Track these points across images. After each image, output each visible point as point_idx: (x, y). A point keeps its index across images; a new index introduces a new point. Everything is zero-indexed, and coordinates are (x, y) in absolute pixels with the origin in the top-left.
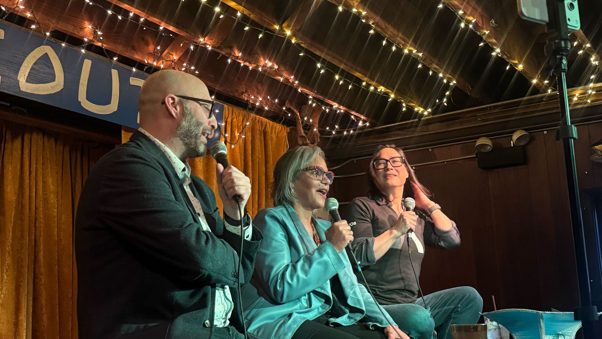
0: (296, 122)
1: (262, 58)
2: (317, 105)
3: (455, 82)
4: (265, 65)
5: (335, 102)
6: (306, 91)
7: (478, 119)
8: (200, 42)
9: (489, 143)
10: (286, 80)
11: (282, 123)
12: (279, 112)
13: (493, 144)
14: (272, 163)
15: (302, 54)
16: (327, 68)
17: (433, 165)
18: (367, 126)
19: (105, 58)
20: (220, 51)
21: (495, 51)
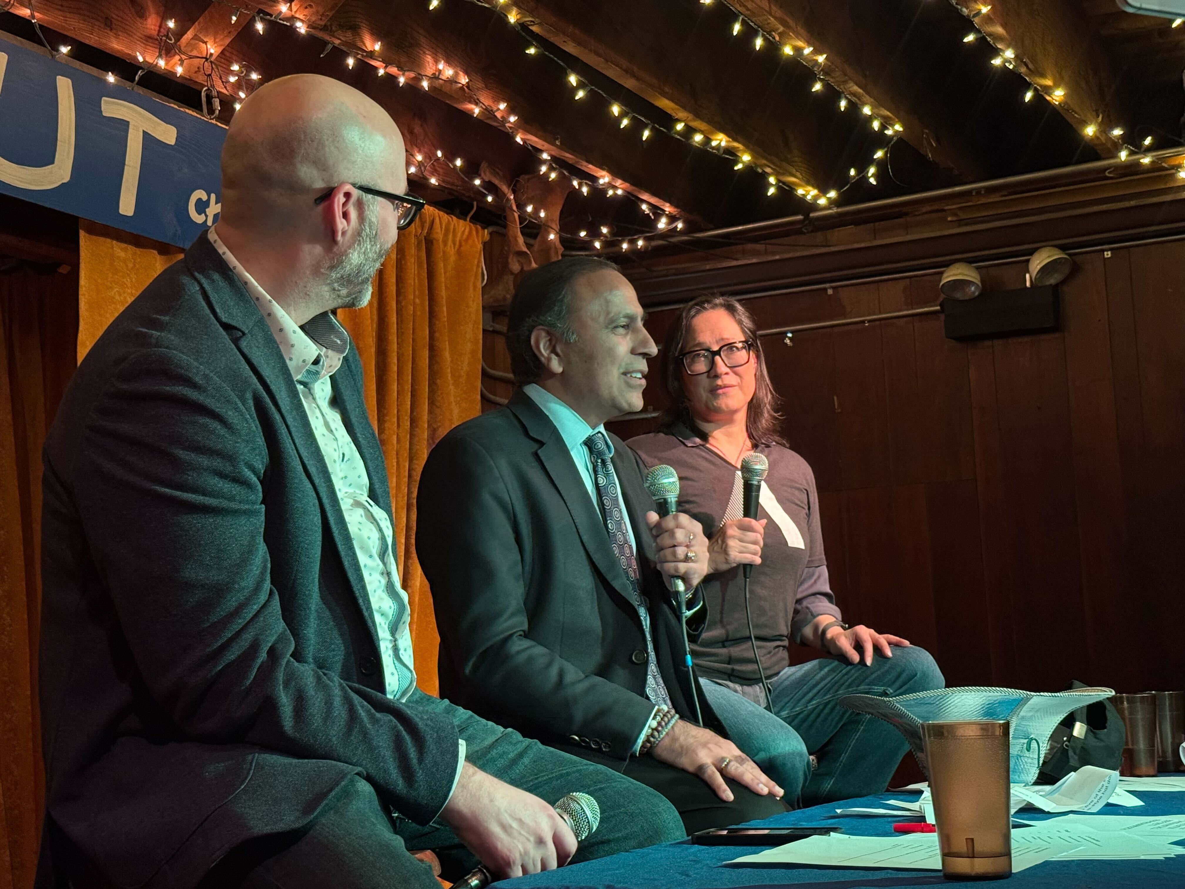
0: (505, 217)
1: (429, 57)
2: (561, 176)
3: (898, 127)
4: (437, 73)
5: (603, 169)
6: (535, 140)
7: (947, 219)
8: (281, 12)
9: (974, 278)
10: (487, 113)
11: (470, 218)
12: (463, 192)
13: (982, 281)
14: (446, 319)
15: (532, 51)
16: (593, 87)
17: (836, 330)
18: (678, 230)
19: (39, 46)
20: (327, 38)
21: (1000, 55)
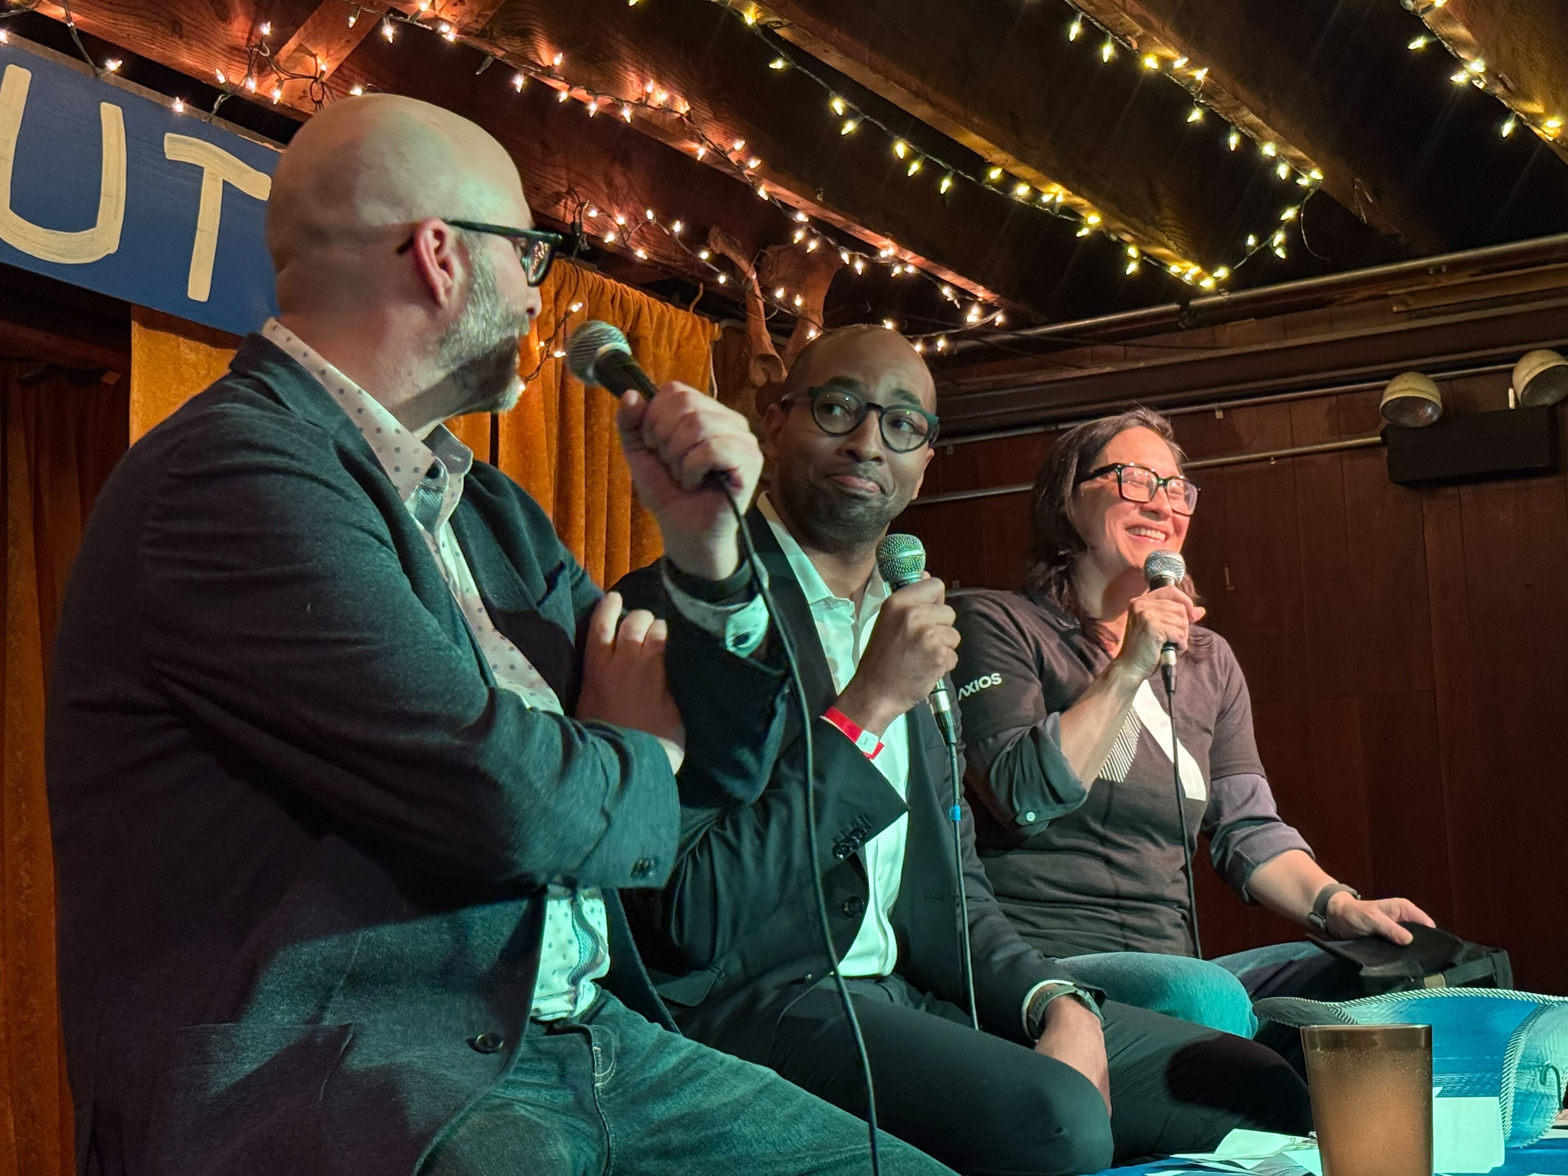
0: (744, 306)
1: (633, 75)
2: (825, 245)
3: (1316, 175)
4: (644, 98)
5: (887, 237)
6: (785, 194)
7: (1391, 310)
8: (419, 11)
9: (1432, 395)
10: (717, 155)
11: (695, 307)
12: (684, 269)
13: (1443, 401)
15: (778, 65)
16: (867, 117)
17: (1228, 470)
18: (997, 324)
19: (78, 61)
20: (485, 47)
21: (1463, 68)
